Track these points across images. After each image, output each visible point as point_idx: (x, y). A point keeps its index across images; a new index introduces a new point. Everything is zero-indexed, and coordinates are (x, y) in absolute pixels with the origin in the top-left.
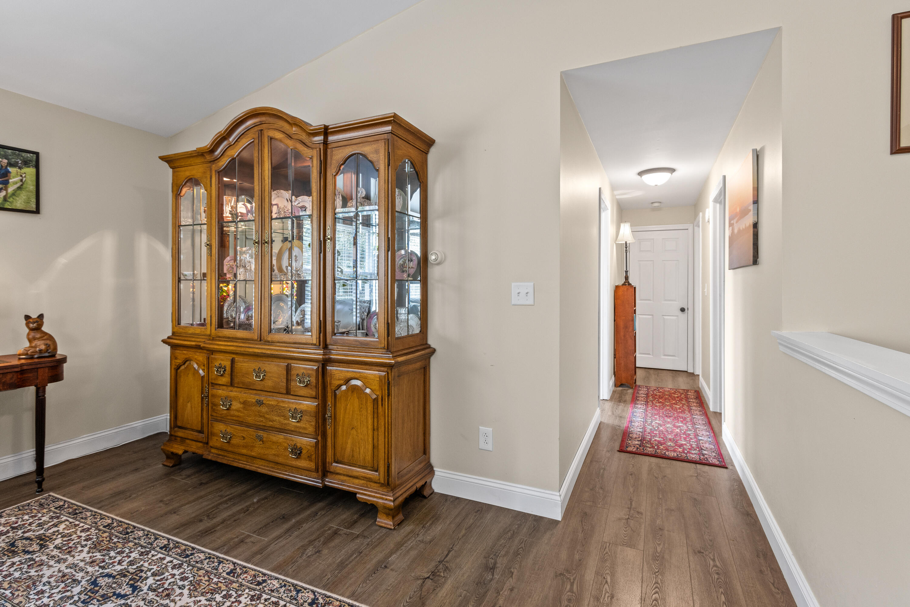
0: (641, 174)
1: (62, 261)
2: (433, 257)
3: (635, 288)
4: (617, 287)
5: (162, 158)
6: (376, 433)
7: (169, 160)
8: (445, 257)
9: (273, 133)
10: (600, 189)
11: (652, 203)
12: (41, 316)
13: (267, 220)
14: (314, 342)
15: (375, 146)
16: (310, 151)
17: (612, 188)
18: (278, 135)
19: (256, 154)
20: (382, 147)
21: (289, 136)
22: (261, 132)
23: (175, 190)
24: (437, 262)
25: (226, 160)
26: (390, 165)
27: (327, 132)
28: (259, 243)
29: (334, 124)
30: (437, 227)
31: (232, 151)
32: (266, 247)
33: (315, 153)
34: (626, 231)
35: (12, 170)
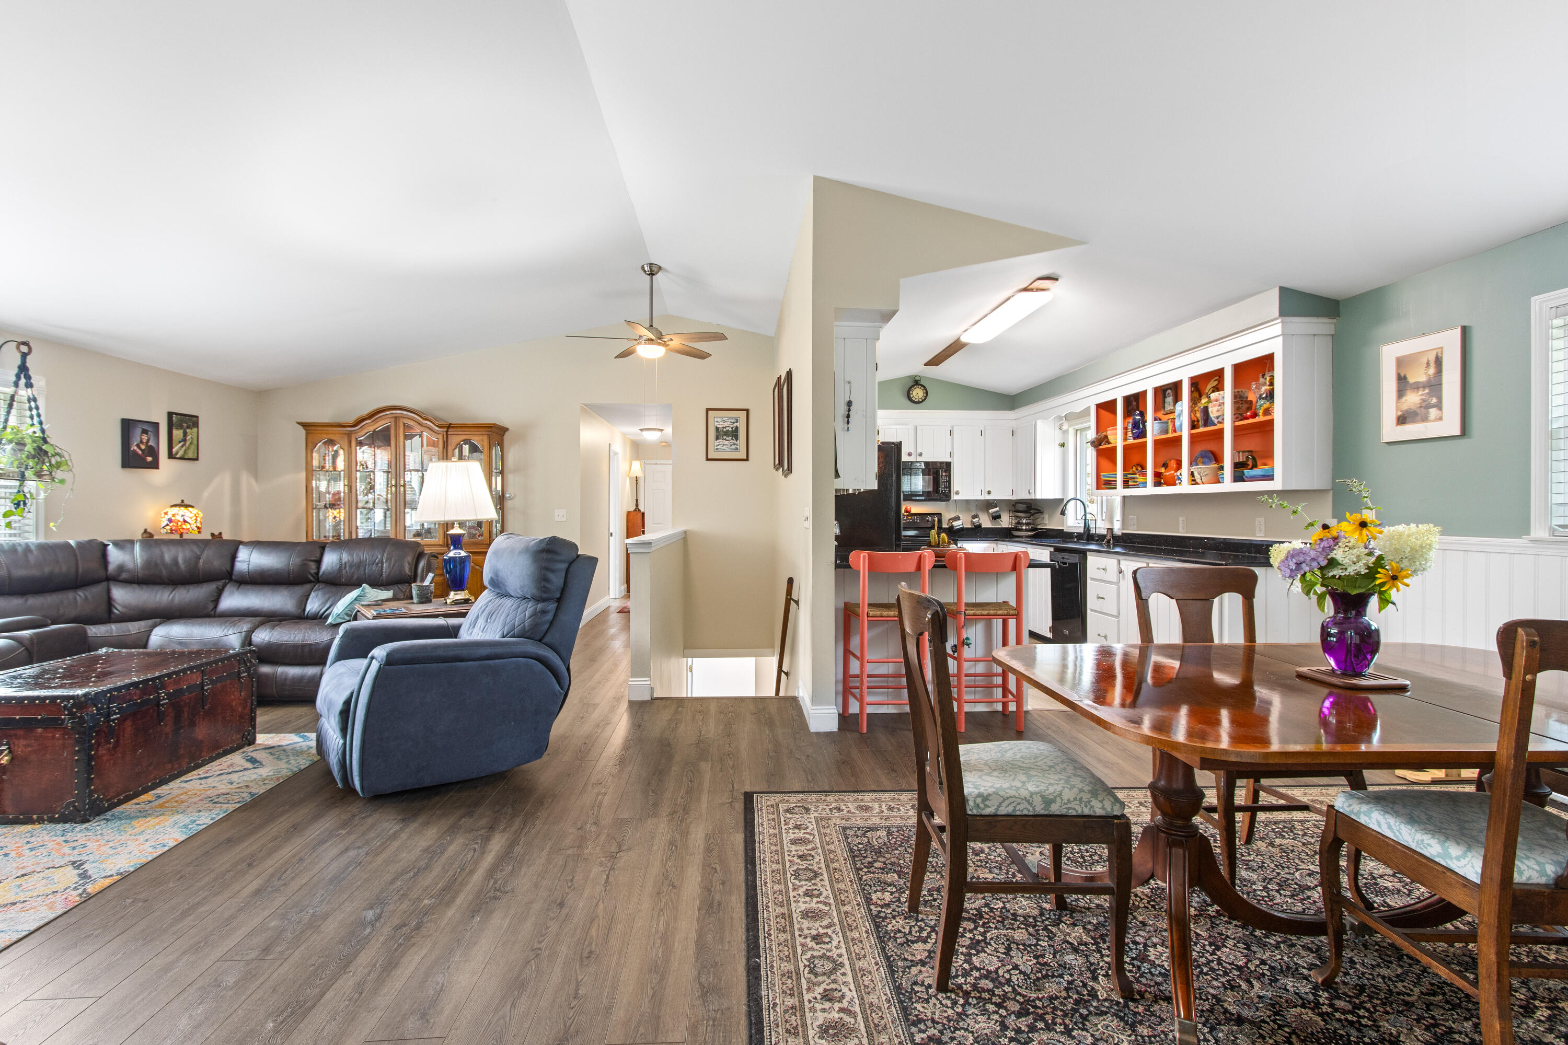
0: (641, 430)
1: (207, 491)
2: (508, 496)
3: (643, 514)
4: (629, 512)
5: (299, 423)
6: (479, 575)
7: (305, 425)
8: (520, 495)
9: (406, 421)
10: (610, 444)
12: (220, 534)
13: (393, 471)
14: (442, 541)
15: (481, 438)
16: (437, 436)
17: (624, 435)
18: (411, 423)
19: (393, 432)
20: (485, 438)
21: (420, 424)
22: (396, 418)
23: (310, 446)
24: (510, 498)
25: (365, 431)
26: (490, 448)
27: (449, 426)
28: (396, 486)
29: (453, 422)
30: (510, 478)
31: (371, 427)
32: (402, 489)
33: (440, 437)
34: (637, 468)
35: (188, 430)
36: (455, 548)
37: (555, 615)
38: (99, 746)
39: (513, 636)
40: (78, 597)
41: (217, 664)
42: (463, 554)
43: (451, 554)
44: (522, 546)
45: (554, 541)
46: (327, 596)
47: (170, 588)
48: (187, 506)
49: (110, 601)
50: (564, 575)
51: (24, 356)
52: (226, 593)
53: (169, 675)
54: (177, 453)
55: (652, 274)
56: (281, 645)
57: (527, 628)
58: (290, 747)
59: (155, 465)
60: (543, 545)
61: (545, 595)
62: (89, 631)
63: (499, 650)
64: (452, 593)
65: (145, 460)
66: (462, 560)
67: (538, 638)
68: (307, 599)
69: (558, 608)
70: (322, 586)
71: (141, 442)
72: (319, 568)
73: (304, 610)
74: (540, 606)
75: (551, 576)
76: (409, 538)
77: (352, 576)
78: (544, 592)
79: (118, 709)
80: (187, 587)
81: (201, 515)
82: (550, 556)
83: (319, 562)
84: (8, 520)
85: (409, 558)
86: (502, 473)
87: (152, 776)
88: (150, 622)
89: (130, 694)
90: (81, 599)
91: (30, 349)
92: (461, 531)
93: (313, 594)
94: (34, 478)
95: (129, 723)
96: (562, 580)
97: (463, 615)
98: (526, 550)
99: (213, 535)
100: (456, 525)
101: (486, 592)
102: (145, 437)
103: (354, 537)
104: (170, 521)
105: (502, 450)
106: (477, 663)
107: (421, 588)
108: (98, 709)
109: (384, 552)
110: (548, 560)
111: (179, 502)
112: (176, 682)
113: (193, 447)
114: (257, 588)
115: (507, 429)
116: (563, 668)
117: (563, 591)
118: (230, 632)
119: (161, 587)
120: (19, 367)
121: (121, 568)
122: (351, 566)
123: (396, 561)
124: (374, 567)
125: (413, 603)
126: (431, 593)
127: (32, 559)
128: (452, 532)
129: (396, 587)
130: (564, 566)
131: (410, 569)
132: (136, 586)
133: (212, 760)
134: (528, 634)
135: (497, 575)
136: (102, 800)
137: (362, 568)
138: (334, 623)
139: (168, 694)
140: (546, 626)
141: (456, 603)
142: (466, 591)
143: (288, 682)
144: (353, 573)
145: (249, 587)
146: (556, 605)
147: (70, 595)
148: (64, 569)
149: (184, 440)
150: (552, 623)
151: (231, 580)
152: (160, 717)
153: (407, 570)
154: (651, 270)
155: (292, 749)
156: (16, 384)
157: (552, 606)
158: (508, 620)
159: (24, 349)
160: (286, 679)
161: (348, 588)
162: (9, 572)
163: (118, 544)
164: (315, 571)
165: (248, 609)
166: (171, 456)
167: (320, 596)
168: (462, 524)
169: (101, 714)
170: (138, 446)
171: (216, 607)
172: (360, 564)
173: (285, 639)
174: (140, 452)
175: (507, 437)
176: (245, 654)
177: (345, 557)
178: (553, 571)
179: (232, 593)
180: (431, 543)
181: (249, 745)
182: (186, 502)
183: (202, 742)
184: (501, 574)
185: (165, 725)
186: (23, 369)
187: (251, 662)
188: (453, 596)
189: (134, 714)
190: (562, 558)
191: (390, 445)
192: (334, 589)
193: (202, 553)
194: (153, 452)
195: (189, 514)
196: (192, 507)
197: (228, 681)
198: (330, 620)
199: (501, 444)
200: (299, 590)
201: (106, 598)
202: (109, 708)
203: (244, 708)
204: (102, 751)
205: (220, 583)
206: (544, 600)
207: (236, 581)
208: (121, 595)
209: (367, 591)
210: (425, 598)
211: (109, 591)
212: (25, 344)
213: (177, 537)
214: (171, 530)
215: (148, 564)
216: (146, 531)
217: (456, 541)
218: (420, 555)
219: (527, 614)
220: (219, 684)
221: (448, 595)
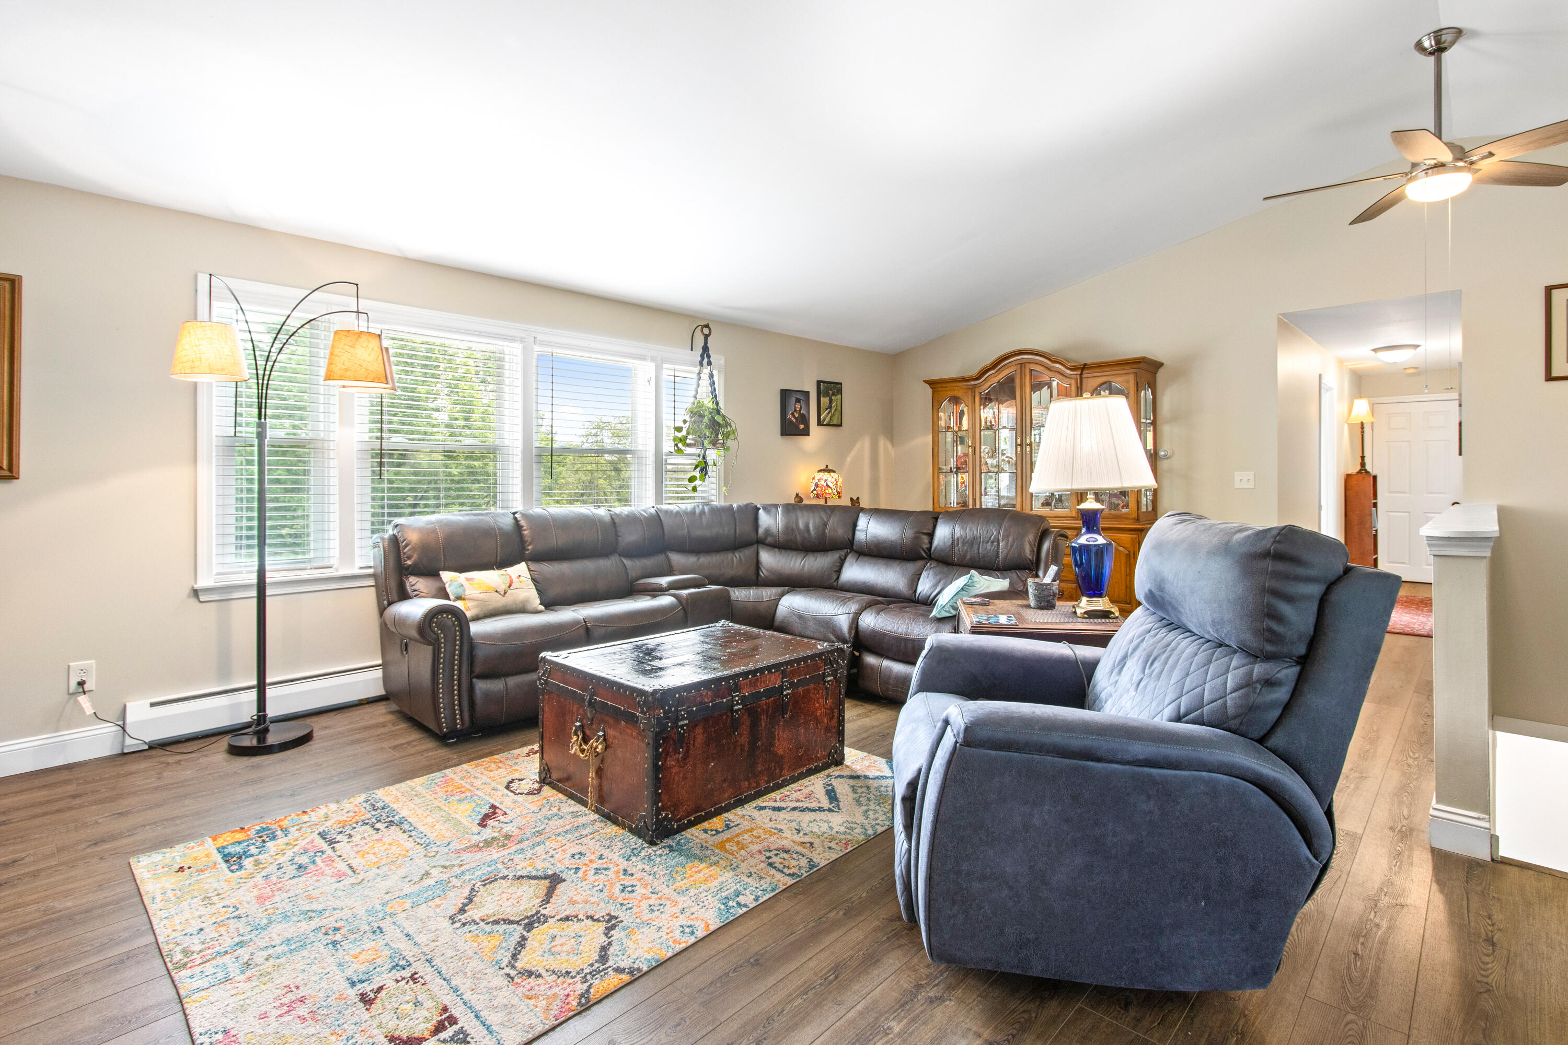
0: (1375, 350)
1: (849, 459)
2: (1162, 453)
3: (1375, 478)
4: (1348, 477)
5: (925, 382)
6: (1128, 578)
7: (931, 383)
8: (1173, 453)
9: (1033, 367)
10: (1320, 375)
11: (1405, 369)
12: (858, 498)
13: (1019, 428)
14: (1074, 515)
15: (1125, 378)
16: (1068, 380)
17: (1341, 362)
18: (1038, 368)
19: (1018, 381)
20: (1131, 378)
21: (1049, 369)
22: (1022, 365)
23: (936, 405)
24: (1166, 457)
25: (989, 384)
26: (1138, 391)
27: (1084, 367)
28: (1021, 445)
29: (1089, 361)
30: (1166, 430)
31: (995, 379)
32: (1028, 449)
33: (1073, 382)
34: (1361, 409)
35: (833, 398)
36: (1090, 530)
37: (1295, 693)
38: (667, 755)
39: (1199, 721)
40: (734, 558)
41: (799, 664)
42: (1101, 540)
43: (1083, 540)
44: (1215, 540)
45: (1289, 534)
46: (938, 577)
47: (803, 555)
48: (830, 471)
49: (758, 563)
50: (1314, 607)
51: (706, 337)
52: (846, 565)
53: (745, 674)
54: (824, 420)
55: (1439, 50)
56: (885, 635)
57: (1231, 711)
58: (875, 784)
59: (806, 432)
60: (1267, 544)
61: (1269, 648)
62: (732, 594)
63: (1173, 751)
64: (1084, 599)
65: (798, 427)
66: (1100, 551)
67: (1257, 734)
68: (919, 579)
69: (1301, 679)
70: (934, 564)
71: (795, 410)
72: (931, 543)
73: (915, 591)
74: (1259, 669)
75: (1285, 609)
76: (1038, 509)
77: (965, 556)
78: (1269, 641)
79: (687, 713)
80: (816, 554)
81: (841, 480)
82: (1281, 567)
83: (931, 535)
84: (693, 484)
85: (1031, 537)
86: (1154, 423)
87: (726, 795)
88: (780, 590)
89: (701, 695)
90: (735, 562)
91: (710, 330)
92: (1097, 506)
93: (924, 574)
94: (711, 446)
95: (699, 730)
96: (1312, 619)
97: (1102, 640)
98: (1225, 549)
99: (852, 499)
100: (1091, 497)
101: (1139, 611)
102: (798, 406)
103: (978, 506)
104: (817, 485)
105: (1154, 394)
106: (1127, 767)
107: (1040, 587)
108: (665, 713)
109: (1000, 527)
110: (1276, 575)
111: (824, 467)
112: (753, 684)
113: (837, 415)
114: (874, 560)
115: (1161, 365)
116: (1318, 811)
117: (1314, 642)
118: (840, 611)
119: (794, 553)
120: (703, 348)
121: (768, 532)
122: (964, 543)
123: (1014, 541)
124: (989, 546)
125: (1029, 606)
126: (1054, 595)
127: (704, 520)
128: (1084, 506)
129: (1014, 574)
130: (1316, 590)
131: (1032, 551)
132: (776, 550)
133: (794, 780)
134: (1234, 724)
135: (1161, 589)
136: (670, 820)
137: (976, 547)
138: (939, 616)
139: (743, 698)
140: (1276, 713)
141: (1091, 615)
142: (1106, 599)
143: (891, 681)
144: (966, 552)
145: (866, 559)
146: (1297, 669)
147: (729, 555)
148: (726, 531)
149: (830, 407)
150: (1287, 707)
151: (852, 550)
152: (735, 725)
153: (1028, 552)
154: (1438, 42)
155: (877, 789)
156: (701, 364)
157: (1288, 673)
158: (1188, 684)
159: (706, 331)
160: (889, 677)
161: (961, 569)
162: (689, 533)
163: (767, 508)
164: (928, 546)
165: (864, 583)
166: (820, 423)
167: (931, 576)
168: (1098, 495)
169: (668, 718)
170: (793, 414)
171: (838, 578)
172: (973, 542)
173: (889, 628)
174: (794, 420)
175: (1161, 374)
176: (832, 652)
177: (958, 531)
178: (1289, 599)
179: (852, 564)
180: (1059, 515)
181: (837, 765)
182: (830, 467)
183: (782, 757)
184: (1167, 587)
185: (740, 735)
186: (705, 349)
187: (838, 663)
188: (1085, 604)
189: (706, 720)
190: (1312, 572)
191: (1014, 398)
192: (946, 569)
193: (828, 520)
194: (805, 419)
195: (830, 478)
196: (834, 472)
197: (812, 686)
198: (935, 613)
199: (1153, 386)
200: (911, 567)
201: (755, 561)
202: (677, 710)
203: (831, 718)
204: (671, 762)
205: (843, 553)
206: (1270, 658)
207: (856, 552)
208: (768, 559)
209: (975, 579)
210: (1046, 602)
211: (758, 554)
212: (707, 326)
213: (822, 502)
214: (817, 494)
215: (788, 529)
216: (797, 495)
217: (1090, 521)
218: (1044, 534)
219: (1231, 680)
220: (801, 689)
221: (1077, 599)
